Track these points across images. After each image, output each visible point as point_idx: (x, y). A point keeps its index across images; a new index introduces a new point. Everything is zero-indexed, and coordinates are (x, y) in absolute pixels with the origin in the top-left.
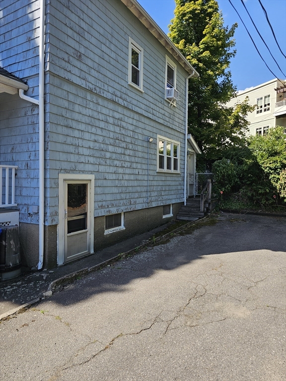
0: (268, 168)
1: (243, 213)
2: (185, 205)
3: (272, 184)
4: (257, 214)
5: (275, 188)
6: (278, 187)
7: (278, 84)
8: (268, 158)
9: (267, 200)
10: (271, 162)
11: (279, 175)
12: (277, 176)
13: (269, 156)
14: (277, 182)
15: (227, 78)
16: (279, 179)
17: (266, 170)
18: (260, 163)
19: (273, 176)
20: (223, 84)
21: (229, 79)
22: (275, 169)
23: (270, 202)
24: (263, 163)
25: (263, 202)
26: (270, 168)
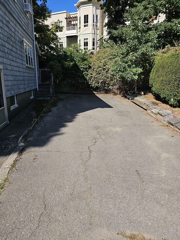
0: (82, 68)
1: (70, 94)
2: (38, 90)
3: (85, 77)
4: (78, 94)
5: (86, 79)
6: (88, 79)
7: (67, 15)
8: (82, 62)
9: (82, 86)
10: (84, 65)
11: (88, 72)
12: (87, 73)
13: (83, 61)
14: (87, 76)
15: (44, 3)
16: (88, 74)
17: (81, 69)
18: (78, 65)
19: (85, 72)
20: (41, 7)
21: (46, 4)
22: (86, 69)
23: (84, 87)
24: (80, 65)
25: (81, 87)
26: (84, 68)
